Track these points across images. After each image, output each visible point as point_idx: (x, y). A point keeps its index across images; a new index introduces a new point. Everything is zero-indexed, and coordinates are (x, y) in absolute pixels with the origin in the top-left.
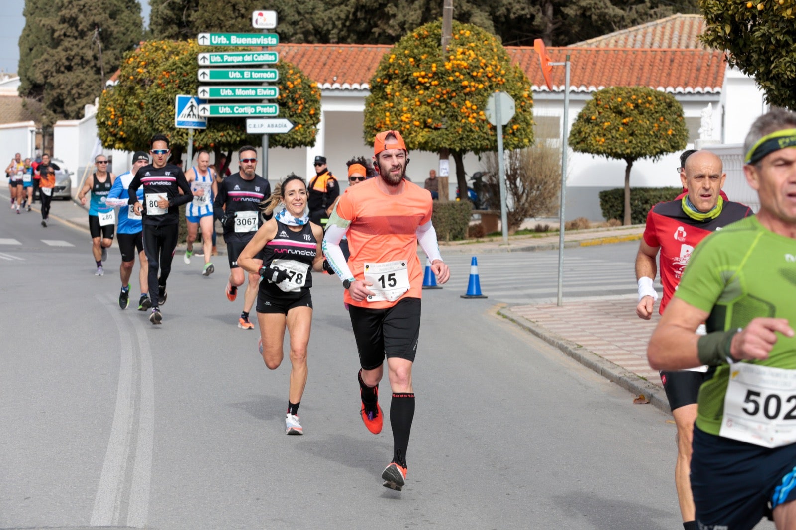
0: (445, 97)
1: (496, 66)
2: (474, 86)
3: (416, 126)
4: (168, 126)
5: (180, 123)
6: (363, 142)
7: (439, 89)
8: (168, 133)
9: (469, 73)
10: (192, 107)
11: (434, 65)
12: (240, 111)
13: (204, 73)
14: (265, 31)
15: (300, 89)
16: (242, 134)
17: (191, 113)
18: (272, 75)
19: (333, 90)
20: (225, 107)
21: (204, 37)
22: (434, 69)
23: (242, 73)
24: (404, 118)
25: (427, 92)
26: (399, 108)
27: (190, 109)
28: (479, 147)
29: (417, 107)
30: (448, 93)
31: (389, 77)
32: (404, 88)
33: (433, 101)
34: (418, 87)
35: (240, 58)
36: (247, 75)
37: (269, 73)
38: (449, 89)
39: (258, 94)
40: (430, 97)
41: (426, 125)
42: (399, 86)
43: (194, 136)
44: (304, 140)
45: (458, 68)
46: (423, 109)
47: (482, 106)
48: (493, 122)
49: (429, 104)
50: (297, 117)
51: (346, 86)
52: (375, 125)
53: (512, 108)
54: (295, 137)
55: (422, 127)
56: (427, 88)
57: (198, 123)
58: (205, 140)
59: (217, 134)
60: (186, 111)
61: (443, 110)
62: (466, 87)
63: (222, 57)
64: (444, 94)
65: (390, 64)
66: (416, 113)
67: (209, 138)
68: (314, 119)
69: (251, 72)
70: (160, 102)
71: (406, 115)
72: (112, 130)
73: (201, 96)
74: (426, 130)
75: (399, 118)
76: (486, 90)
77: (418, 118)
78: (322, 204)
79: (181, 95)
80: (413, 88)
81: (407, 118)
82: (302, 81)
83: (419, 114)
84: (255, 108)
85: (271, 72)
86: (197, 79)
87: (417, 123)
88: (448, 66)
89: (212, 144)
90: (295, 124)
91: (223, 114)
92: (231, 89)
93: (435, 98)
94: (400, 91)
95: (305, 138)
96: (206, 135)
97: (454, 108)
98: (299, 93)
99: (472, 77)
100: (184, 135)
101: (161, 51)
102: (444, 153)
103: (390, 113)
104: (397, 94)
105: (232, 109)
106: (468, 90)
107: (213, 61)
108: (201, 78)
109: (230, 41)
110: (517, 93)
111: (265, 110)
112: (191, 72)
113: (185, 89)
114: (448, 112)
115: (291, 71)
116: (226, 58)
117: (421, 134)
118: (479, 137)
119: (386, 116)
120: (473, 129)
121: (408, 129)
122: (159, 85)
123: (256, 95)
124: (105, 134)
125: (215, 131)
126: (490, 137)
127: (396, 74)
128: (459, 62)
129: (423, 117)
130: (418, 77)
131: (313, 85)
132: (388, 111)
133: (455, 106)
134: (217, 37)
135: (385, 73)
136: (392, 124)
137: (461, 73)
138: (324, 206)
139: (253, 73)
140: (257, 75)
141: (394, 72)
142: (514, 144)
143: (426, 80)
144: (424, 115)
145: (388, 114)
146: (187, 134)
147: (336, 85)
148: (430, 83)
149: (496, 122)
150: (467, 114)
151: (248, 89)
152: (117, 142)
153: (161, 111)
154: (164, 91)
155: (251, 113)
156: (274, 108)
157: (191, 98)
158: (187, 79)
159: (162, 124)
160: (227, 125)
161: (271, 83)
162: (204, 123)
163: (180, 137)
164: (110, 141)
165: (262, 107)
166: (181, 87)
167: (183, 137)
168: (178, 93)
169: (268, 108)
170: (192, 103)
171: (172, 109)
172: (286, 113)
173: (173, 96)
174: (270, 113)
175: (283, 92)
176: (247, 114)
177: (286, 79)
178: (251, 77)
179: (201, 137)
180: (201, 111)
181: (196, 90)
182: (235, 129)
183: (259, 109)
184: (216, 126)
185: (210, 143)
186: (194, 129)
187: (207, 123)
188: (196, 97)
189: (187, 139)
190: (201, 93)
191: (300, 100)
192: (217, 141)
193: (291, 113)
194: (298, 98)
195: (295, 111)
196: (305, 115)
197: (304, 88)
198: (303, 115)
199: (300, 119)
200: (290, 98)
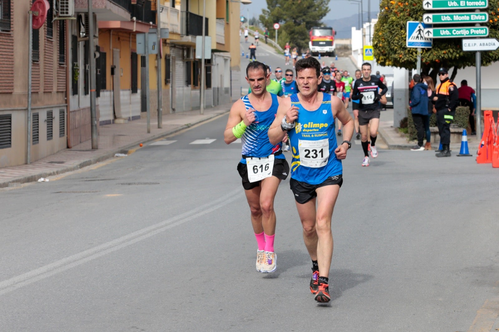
4: (401, 47)
5: (410, 44)
8: (402, 52)
10: (420, 30)
12: (457, 33)
13: (428, 3)
16: (460, 52)
17: (419, 36)
18: (483, 4)
20: (445, 30)
23: (458, 3)
27: (418, 32)
36: (463, 4)
37: (480, 2)
39: (472, 19)
43: (422, 54)
57: (425, 43)
58: (431, 57)
59: (440, 52)
60: (415, 34)
72: (382, 51)
73: (426, 21)
78: (445, 104)
79: (411, 22)
84: (469, 30)
89: (437, 60)
91: (444, 35)
92: (449, 16)
96: (432, 53)
100: (414, 53)
105: (451, 31)
108: (425, 7)
111: (477, 32)
112: (419, 3)
113: (414, 16)
122: (395, 14)
123: (470, 20)
124: (378, 54)
125: (439, 49)
138: (447, 106)
139: (467, 2)
140: (470, 4)
146: (416, 53)
151: (464, 15)
152: (387, 60)
153: (395, 34)
154: (398, 18)
155: (466, 35)
156: (485, 30)
157: (419, 23)
158: (416, 8)
159: (397, 45)
160: (447, 45)
161: (482, 10)
162: (430, 43)
163: (411, 55)
164: (382, 59)
165: (475, 29)
166: (411, 15)
167: (413, 55)
168: (409, 19)
169: (480, 30)
170: (419, 27)
171: (404, 33)
172: (497, 34)
173: (405, 22)
174: (481, 34)
175: (494, 17)
176: (463, 35)
177: (497, 7)
178: (466, 6)
179: (427, 55)
180: (426, 33)
181: (422, 16)
182: (455, 47)
183: (472, 31)
184: (439, 46)
185: (435, 60)
186: (422, 48)
187: (432, 43)
188: (422, 22)
189: (416, 56)
190: (426, 19)
192: (441, 57)
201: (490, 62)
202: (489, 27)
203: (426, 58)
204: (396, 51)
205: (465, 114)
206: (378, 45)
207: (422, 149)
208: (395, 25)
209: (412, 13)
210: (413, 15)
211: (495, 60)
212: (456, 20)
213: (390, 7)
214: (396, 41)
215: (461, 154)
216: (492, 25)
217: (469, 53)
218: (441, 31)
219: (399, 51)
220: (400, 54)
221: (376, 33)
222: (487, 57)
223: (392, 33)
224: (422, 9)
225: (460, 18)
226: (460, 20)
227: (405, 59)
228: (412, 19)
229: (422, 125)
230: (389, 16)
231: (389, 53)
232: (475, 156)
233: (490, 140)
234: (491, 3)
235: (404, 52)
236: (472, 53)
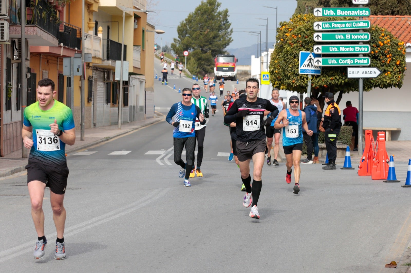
4: (294, 73)
5: (302, 71)
8: (295, 78)
10: (310, 59)
12: (343, 62)
13: (318, 36)
14: (361, 6)
15: (388, 47)
16: (345, 78)
17: (310, 64)
18: (366, 37)
20: (332, 60)
21: (318, 11)
23: (345, 36)
27: (309, 61)
35: (343, 25)
36: (349, 37)
37: (363, 36)
39: (356, 50)
43: (312, 80)
44: (391, 82)
50: (387, 66)
54: (385, 80)
57: (315, 70)
58: (320, 83)
59: (328, 78)
60: (306, 62)
63: (331, 24)
67: (324, 81)
68: (400, 68)
69: (351, 35)
70: (289, 56)
72: (278, 76)
73: (316, 52)
79: (303, 52)
82: (391, 41)
84: (354, 60)
85: (365, 35)
86: (313, 40)
90: (382, 71)
91: (331, 64)
92: (336, 47)
95: (392, 81)
96: (321, 79)
98: (388, 49)
100: (305, 79)
101: (302, 21)
105: (337, 61)
107: (324, 27)
108: (316, 39)
109: (336, 13)
111: (361, 61)
112: (310, 35)
115: (383, 34)
116: (333, 25)
122: (290, 45)
123: (354, 51)
124: (274, 79)
125: (327, 76)
131: (400, 44)
134: (327, 10)
138: (329, 126)
140: (355, 37)
146: (307, 79)
151: (349, 47)
152: (282, 85)
153: (289, 62)
154: (292, 49)
155: (351, 64)
156: (367, 60)
157: (310, 53)
158: (308, 40)
159: (290, 72)
160: (334, 72)
161: (364, 43)
162: (320, 70)
163: (303, 81)
164: (277, 84)
165: (358, 59)
166: (303, 46)
167: (304, 81)
168: (301, 50)
169: (363, 60)
170: (310, 56)
171: (296, 61)
172: (378, 64)
173: (298, 52)
174: (364, 64)
175: (375, 49)
176: (348, 64)
177: (378, 40)
178: (351, 39)
179: (317, 81)
180: (316, 62)
181: (313, 47)
182: (340, 75)
183: (356, 61)
184: (327, 73)
185: (324, 85)
186: (312, 75)
187: (321, 71)
188: (313, 52)
189: (307, 82)
190: (316, 49)
191: (389, 55)
192: (328, 83)
193: (382, 64)
194: (386, 53)
195: (385, 63)
196: (393, 65)
197: (392, 46)
198: (391, 65)
199: (389, 68)
200: (381, 54)
201: (371, 88)
202: (371, 57)
203: (316, 83)
204: (290, 77)
205: (349, 132)
206: (274, 71)
207: (311, 162)
208: (289, 55)
209: (304, 44)
210: (305, 46)
211: (376, 86)
212: (342, 50)
213: (285, 39)
214: (289, 69)
215: (345, 168)
216: (373, 56)
217: (353, 80)
218: (329, 60)
219: (293, 77)
220: (293, 79)
221: (273, 61)
222: (369, 83)
223: (286, 61)
224: (313, 41)
225: (346, 49)
226: (346, 51)
227: (297, 84)
228: (303, 49)
229: (311, 141)
230: (284, 46)
231: (284, 79)
232: (357, 169)
233: (370, 156)
234: (373, 37)
235: (297, 78)
236: (356, 80)
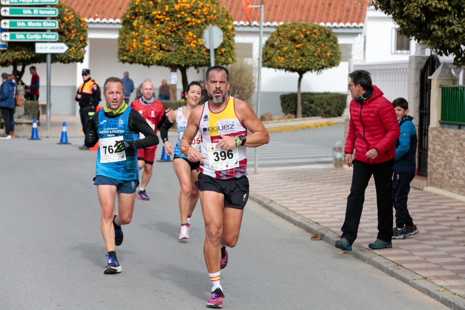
0: (175, 29)
1: (210, 8)
2: (195, 21)
3: (154, 49)
6: (117, 60)
7: (170, 23)
9: (191, 13)
11: (167, 6)
12: (30, 37)
13: (5, 10)
15: (73, 22)
16: (32, 54)
18: (53, 12)
19: (95, 23)
20: (20, 34)
22: (167, 9)
23: (32, 11)
24: (146, 43)
25: (162, 25)
26: (143, 36)
28: (198, 63)
29: (155, 36)
30: (176, 26)
31: (136, 15)
32: (146, 22)
33: (166, 32)
34: (156, 22)
36: (36, 12)
37: (51, 11)
38: (177, 23)
39: (44, 25)
40: (164, 29)
41: (161, 48)
42: (142, 21)
44: (76, 58)
45: (183, 9)
46: (159, 37)
47: (200, 35)
48: (208, 46)
49: (163, 34)
50: (72, 42)
51: (104, 20)
52: (126, 48)
53: (220, 37)
54: (70, 55)
55: (159, 49)
56: (162, 23)
57: (1, 45)
58: (6, 57)
61: (173, 38)
62: (188, 22)
64: (174, 27)
65: (136, 6)
66: (154, 40)
67: (10, 56)
68: (83, 43)
69: (39, 10)
71: (147, 41)
73: (3, 27)
74: (161, 51)
75: (143, 43)
76: (203, 24)
77: (156, 43)
78: (89, 102)
80: (152, 22)
81: (148, 43)
82: (75, 17)
83: (156, 41)
84: (42, 35)
85: (53, 10)
87: (155, 47)
88: (177, 7)
89: (11, 60)
90: (70, 47)
91: (19, 39)
92: (24, 22)
93: (167, 29)
94: (143, 24)
95: (77, 56)
96: (7, 54)
97: (181, 37)
98: (73, 25)
99: (193, 15)
102: (173, 68)
103: (137, 39)
104: (141, 26)
105: (25, 35)
106: (190, 24)
108: (3, 14)
110: (224, 26)
111: (49, 37)
114: (176, 39)
115: (67, 10)
117: (158, 54)
118: (198, 56)
119: (133, 42)
120: (194, 51)
121: (149, 51)
123: (42, 26)
125: (13, 51)
126: (206, 57)
127: (140, 13)
128: (184, 5)
129: (159, 43)
130: (156, 15)
131: (82, 19)
132: (135, 38)
133: (182, 35)
135: (133, 11)
136: (138, 47)
137: (185, 12)
138: (91, 103)
139: (40, 11)
140: (43, 12)
141: (139, 11)
142: (222, 62)
143: (161, 17)
144: (160, 41)
145: (134, 40)
147: (98, 20)
148: (164, 19)
149: (210, 46)
150: (190, 41)
151: (37, 22)
155: (39, 39)
156: (55, 35)
160: (21, 47)
161: (53, 18)
165: (47, 34)
169: (51, 35)
172: (63, 39)
174: (52, 39)
175: (61, 24)
176: (36, 39)
177: (63, 15)
178: (39, 14)
179: (3, 55)
180: (3, 37)
182: (27, 50)
183: (44, 36)
184: (14, 48)
185: (10, 60)
187: (7, 44)
190: (3, 24)
191: (73, 30)
192: (15, 58)
193: (67, 39)
194: (71, 29)
195: (70, 38)
196: (77, 41)
197: (76, 22)
198: (75, 41)
199: (73, 43)
200: (66, 29)
201: (56, 62)
205: (36, 107)
207: (9, 137)
212: (30, 26)
217: (39, 55)
218: (17, 35)
226: (33, 26)
236: (44, 55)
